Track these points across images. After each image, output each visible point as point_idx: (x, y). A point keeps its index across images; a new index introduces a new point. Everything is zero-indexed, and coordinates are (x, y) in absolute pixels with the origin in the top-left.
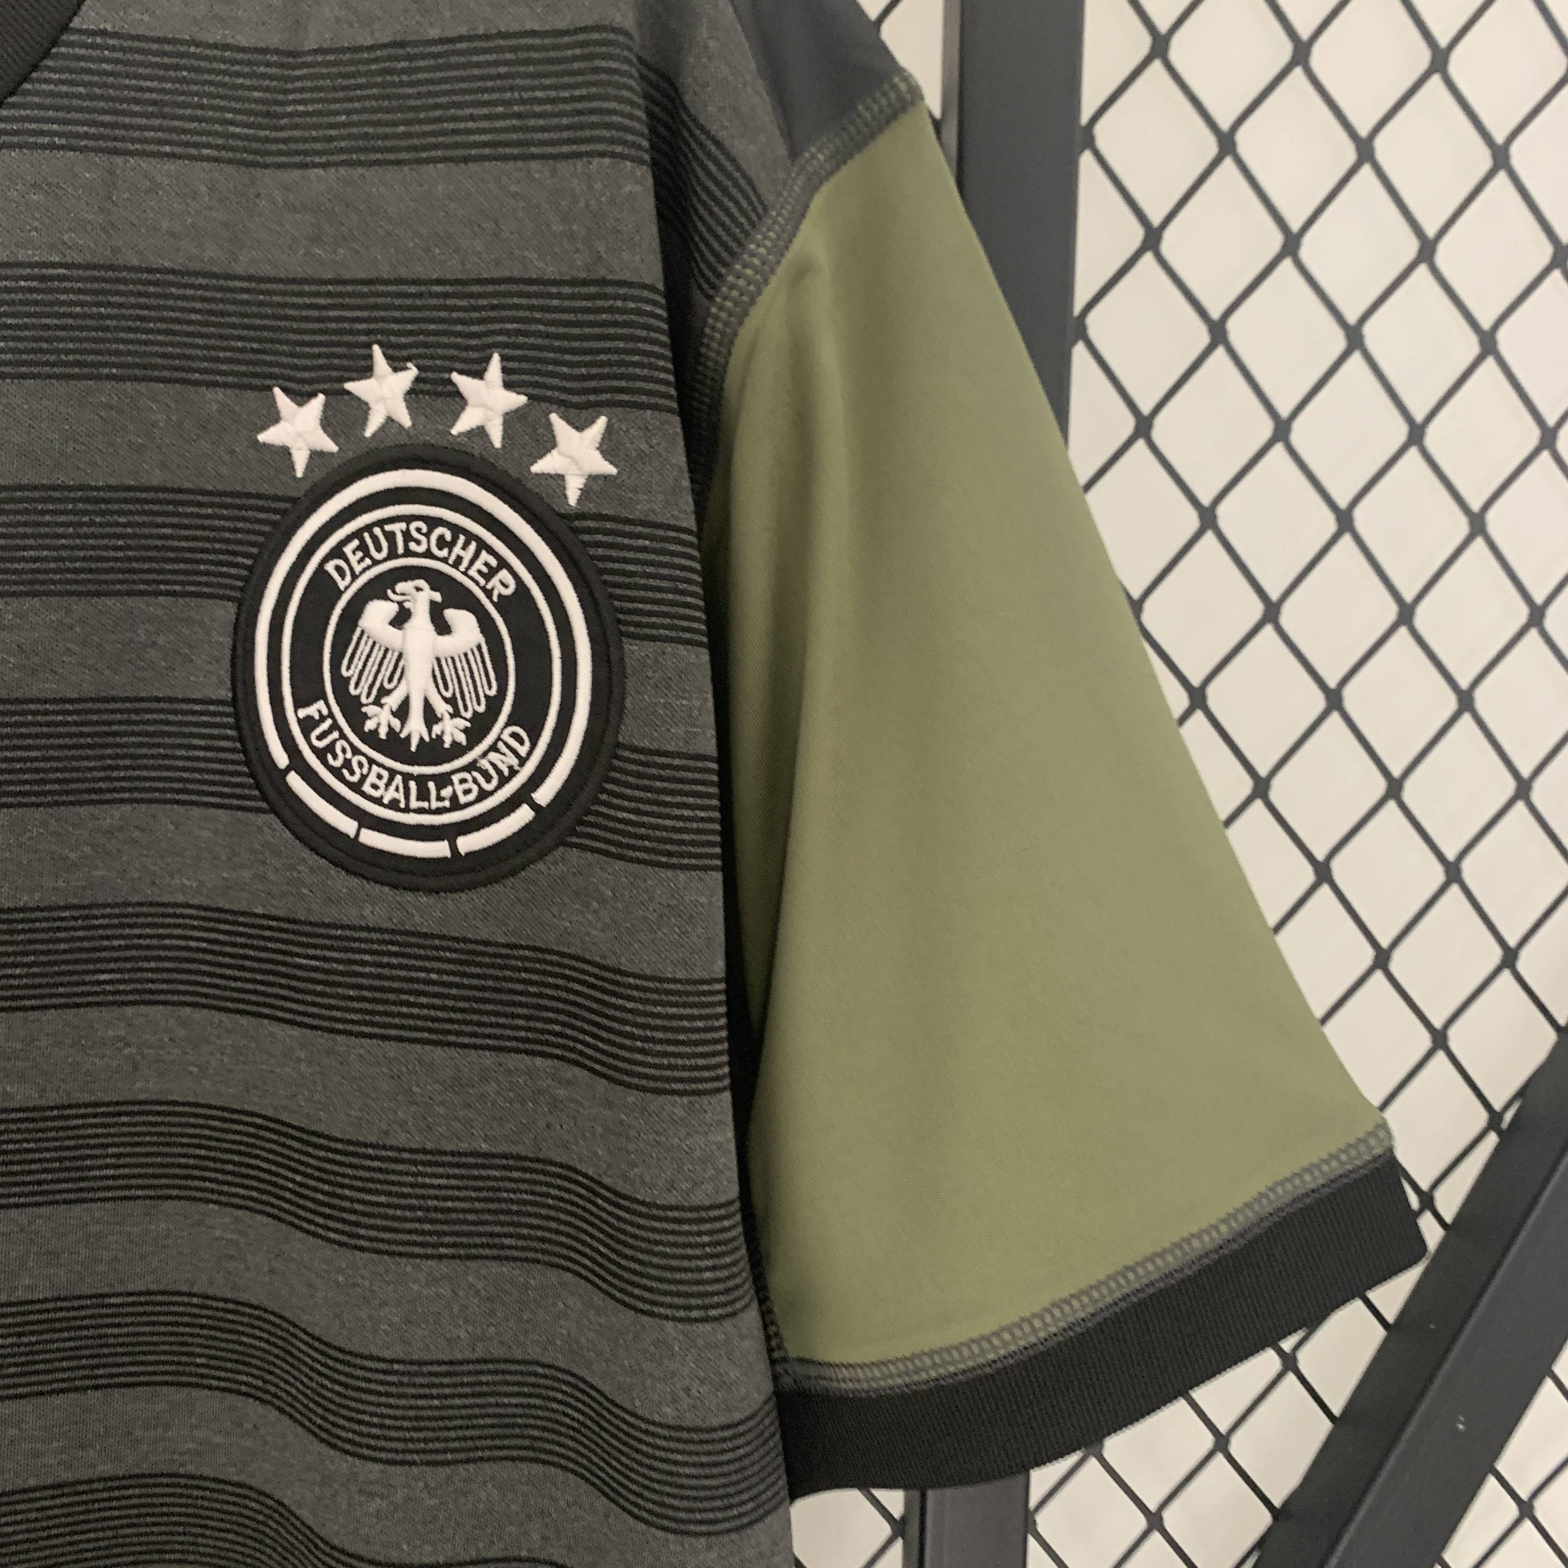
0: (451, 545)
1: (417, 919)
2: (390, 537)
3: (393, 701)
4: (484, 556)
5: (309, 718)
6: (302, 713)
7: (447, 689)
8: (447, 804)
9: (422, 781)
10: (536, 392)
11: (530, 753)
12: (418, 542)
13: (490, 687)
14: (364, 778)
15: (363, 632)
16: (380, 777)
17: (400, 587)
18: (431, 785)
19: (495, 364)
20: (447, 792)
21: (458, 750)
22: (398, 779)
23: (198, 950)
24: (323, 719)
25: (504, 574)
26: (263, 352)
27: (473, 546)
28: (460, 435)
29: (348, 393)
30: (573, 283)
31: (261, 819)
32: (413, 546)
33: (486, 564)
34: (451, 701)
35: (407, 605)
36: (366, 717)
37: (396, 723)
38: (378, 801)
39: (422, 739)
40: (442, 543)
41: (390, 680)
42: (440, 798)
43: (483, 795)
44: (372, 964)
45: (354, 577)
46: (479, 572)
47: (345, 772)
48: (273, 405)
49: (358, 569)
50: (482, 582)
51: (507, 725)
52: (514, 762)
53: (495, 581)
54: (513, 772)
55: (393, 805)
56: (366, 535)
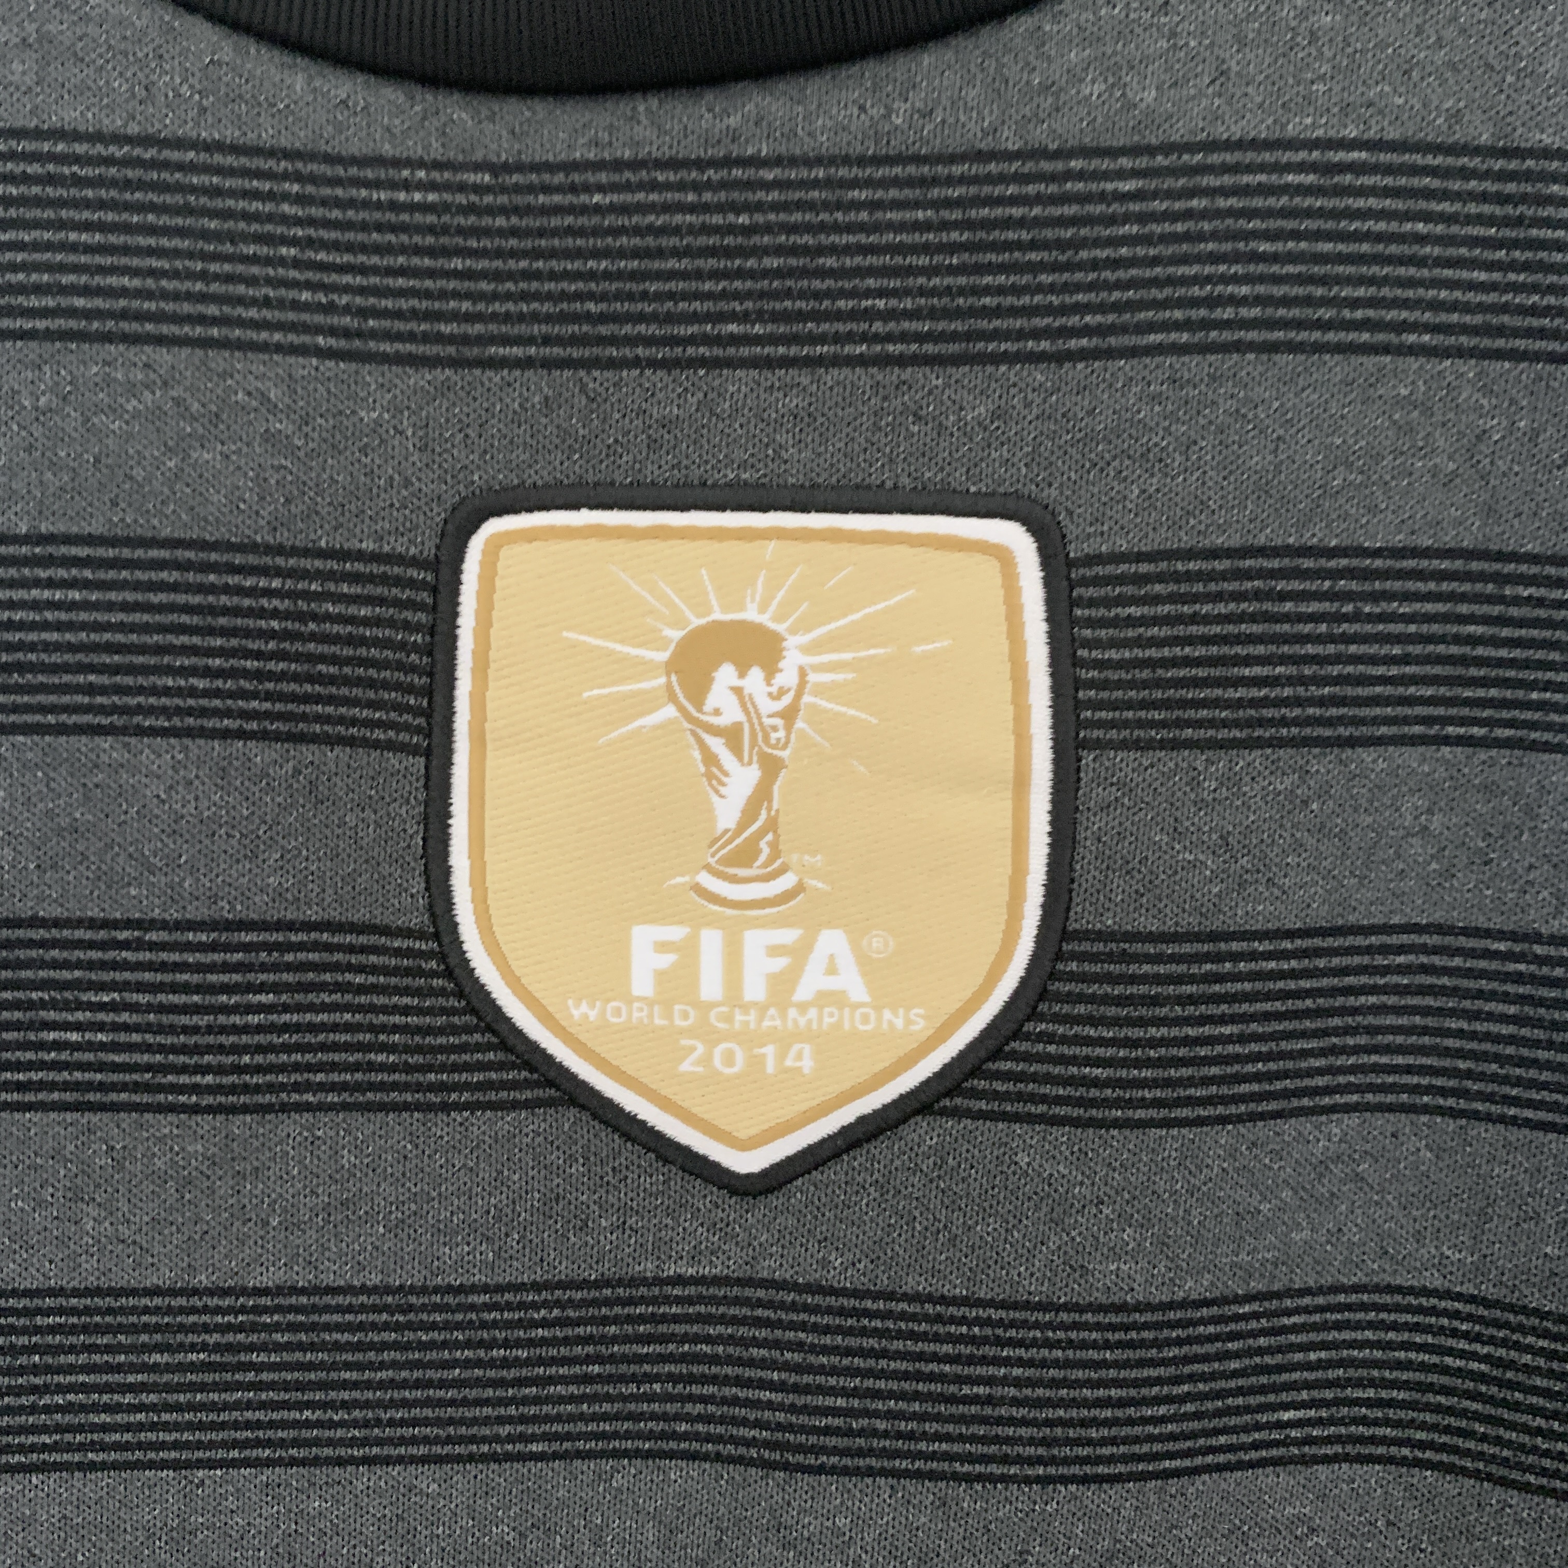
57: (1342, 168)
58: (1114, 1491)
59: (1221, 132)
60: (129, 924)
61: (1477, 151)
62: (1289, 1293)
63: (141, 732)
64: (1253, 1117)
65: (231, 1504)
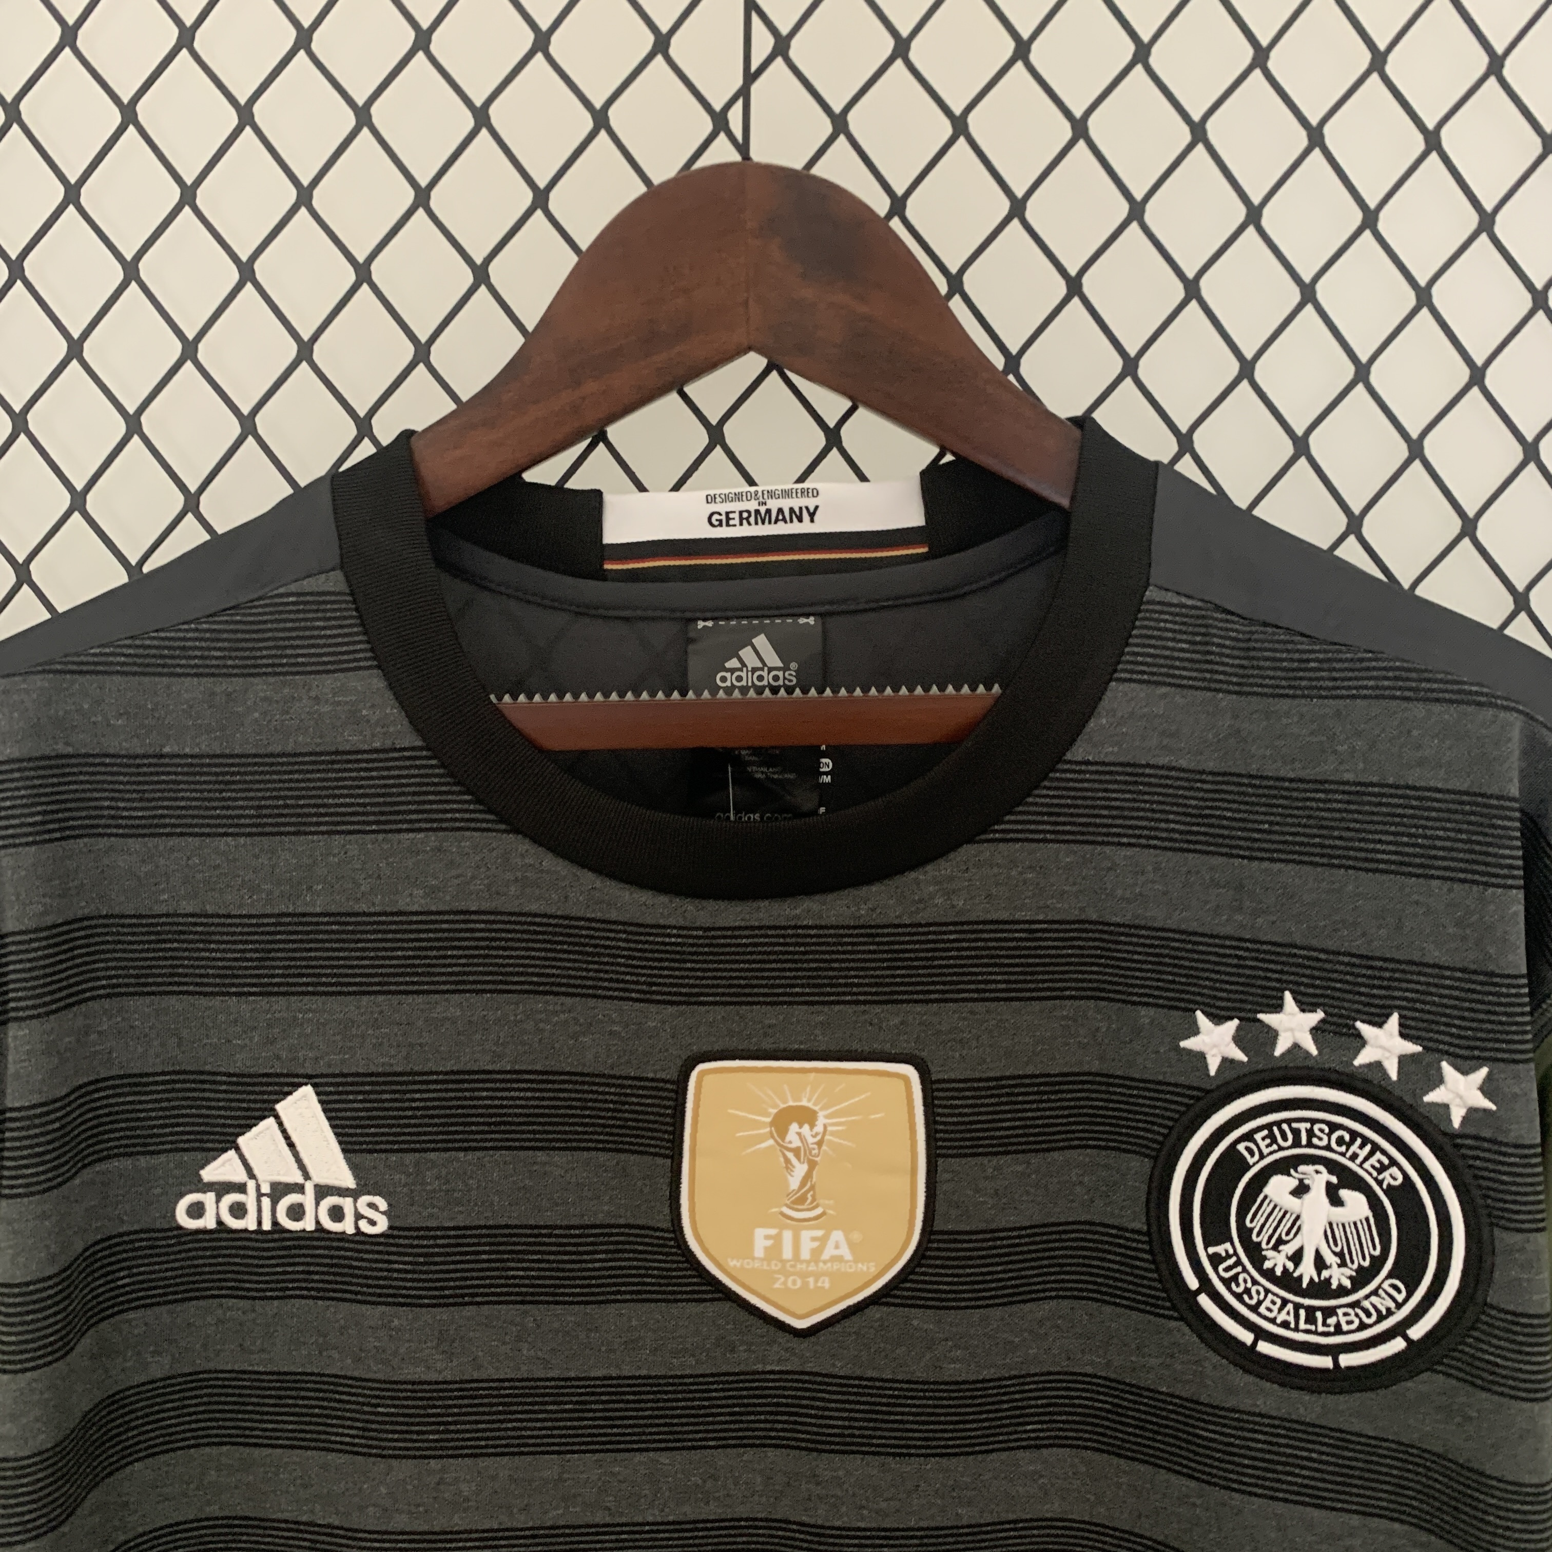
0: (1349, 1145)
1: (1302, 1410)
2: (1296, 1133)
3: (1289, 1249)
4: (1378, 1155)
5: (1216, 1255)
6: (1211, 1250)
7: (1336, 1245)
8: (1332, 1329)
9: (1311, 1311)
10: (1431, 1044)
11: (1406, 1300)
12: (1320, 1139)
13: (1374, 1248)
14: (1260, 1303)
15: (1266, 1197)
16: (1274, 1303)
17: (1302, 1168)
18: (1319, 1315)
19: (1394, 1019)
20: (1332, 1321)
21: (1342, 1291)
22: (1290, 1307)
23: (1100, 1409)
24: (1229, 1256)
25: (1394, 1170)
26: (1189, 984)
27: (1368, 1148)
28: (1361, 1066)
29: (1259, 1021)
30: (1463, 970)
31: (1173, 1324)
32: (1315, 1141)
33: (1379, 1161)
34: (1340, 1255)
35: (1306, 1182)
36: (1265, 1258)
37: (1290, 1266)
38: (1273, 1321)
39: (1312, 1280)
40: (1340, 1141)
41: (1288, 1234)
42: (1324, 1324)
43: (1363, 1327)
44: (1265, 1442)
45: (1262, 1157)
46: (1373, 1167)
47: (1246, 1297)
48: (1195, 1022)
49: (1266, 1151)
50: (1375, 1174)
51: (1387, 1278)
52: (1392, 1305)
53: (1386, 1174)
54: (1390, 1312)
55: (1285, 1325)
56: (1275, 1129)
57: (1037, 931)
58: (954, 1460)
59: (989, 917)
60: (546, 1227)
61: (1091, 922)
62: (1029, 1375)
63: (554, 1149)
64: (1011, 1303)
65: (582, 1468)
